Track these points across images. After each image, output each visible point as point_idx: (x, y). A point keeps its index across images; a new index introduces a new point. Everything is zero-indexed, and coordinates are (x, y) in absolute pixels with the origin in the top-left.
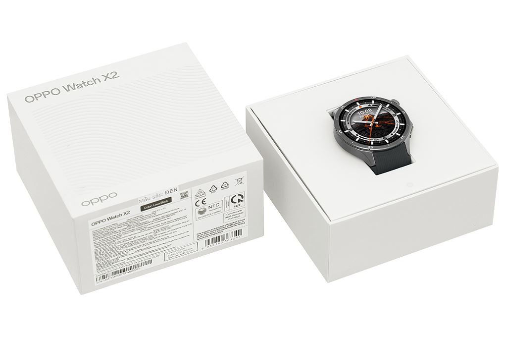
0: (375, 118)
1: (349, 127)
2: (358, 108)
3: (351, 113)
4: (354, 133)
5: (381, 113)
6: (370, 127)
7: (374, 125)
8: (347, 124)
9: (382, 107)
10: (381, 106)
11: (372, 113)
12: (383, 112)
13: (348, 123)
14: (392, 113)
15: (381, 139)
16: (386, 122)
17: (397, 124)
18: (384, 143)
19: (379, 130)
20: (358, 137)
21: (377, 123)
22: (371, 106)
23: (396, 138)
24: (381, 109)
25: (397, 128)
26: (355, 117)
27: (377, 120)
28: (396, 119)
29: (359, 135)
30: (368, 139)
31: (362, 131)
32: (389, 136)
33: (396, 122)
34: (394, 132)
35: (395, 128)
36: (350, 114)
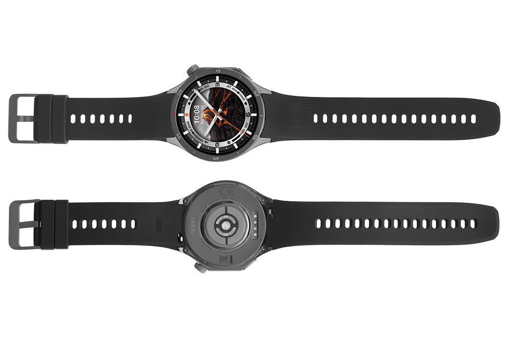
0: (211, 108)
1: (213, 144)
2: (187, 119)
3: (191, 130)
4: (224, 144)
5: (208, 98)
6: (222, 121)
7: (221, 114)
8: (206, 144)
9: (199, 91)
10: (196, 91)
11: (203, 108)
12: (207, 94)
13: (206, 142)
14: (213, 85)
15: (247, 120)
16: (224, 100)
17: (233, 89)
18: (255, 121)
19: (232, 114)
20: (232, 143)
21: (220, 110)
22: (191, 102)
23: (253, 102)
24: (201, 93)
25: (238, 93)
26: (200, 129)
27: (216, 108)
28: (224, 85)
29: (231, 140)
30: (241, 134)
31: (225, 133)
32: (247, 108)
33: (228, 88)
34: (244, 100)
35: (238, 95)
36: (193, 133)
